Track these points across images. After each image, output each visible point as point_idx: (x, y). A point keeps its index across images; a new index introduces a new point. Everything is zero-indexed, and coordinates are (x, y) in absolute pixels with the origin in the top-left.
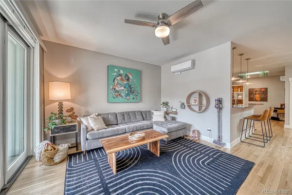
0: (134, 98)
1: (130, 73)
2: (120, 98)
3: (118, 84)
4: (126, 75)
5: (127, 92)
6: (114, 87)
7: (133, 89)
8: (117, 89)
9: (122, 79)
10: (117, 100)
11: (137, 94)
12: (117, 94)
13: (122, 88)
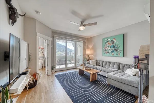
0: (117, 54)
1: (114, 39)
2: (108, 54)
3: (107, 46)
4: (112, 40)
5: (112, 50)
6: (105, 48)
7: (116, 48)
8: (106, 49)
9: (109, 44)
10: (106, 55)
11: (120, 51)
12: (106, 52)
13: (109, 48)
